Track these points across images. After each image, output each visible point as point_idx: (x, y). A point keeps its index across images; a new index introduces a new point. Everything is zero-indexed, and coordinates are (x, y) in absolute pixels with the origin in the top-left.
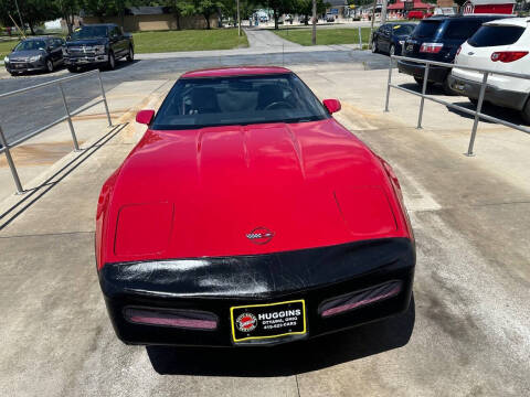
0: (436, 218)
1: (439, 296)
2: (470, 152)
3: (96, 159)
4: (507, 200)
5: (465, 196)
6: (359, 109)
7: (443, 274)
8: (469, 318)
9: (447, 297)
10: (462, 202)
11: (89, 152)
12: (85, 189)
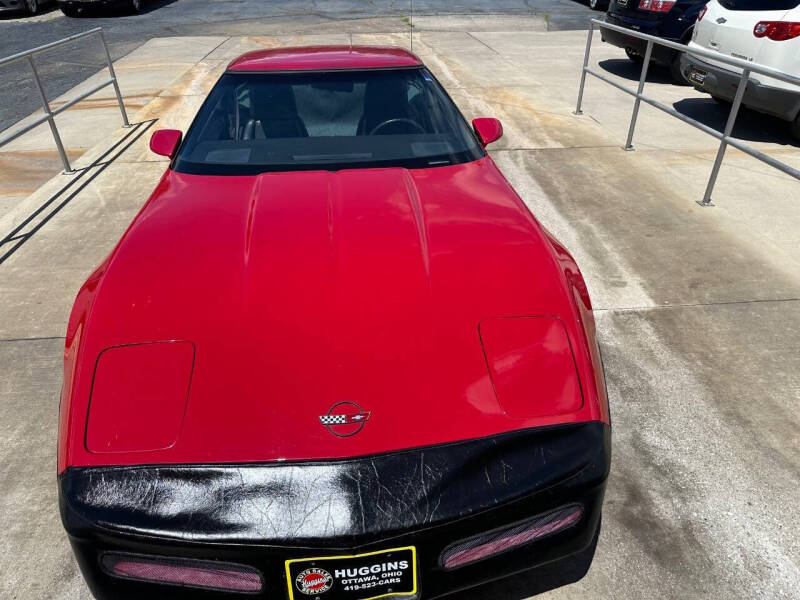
0: (646, 327)
1: (642, 482)
2: (707, 200)
3: (98, 190)
4: (760, 295)
5: (694, 285)
6: (534, 106)
7: (651, 438)
8: (687, 527)
9: (655, 485)
10: (688, 297)
11: (88, 175)
12: (76, 250)
